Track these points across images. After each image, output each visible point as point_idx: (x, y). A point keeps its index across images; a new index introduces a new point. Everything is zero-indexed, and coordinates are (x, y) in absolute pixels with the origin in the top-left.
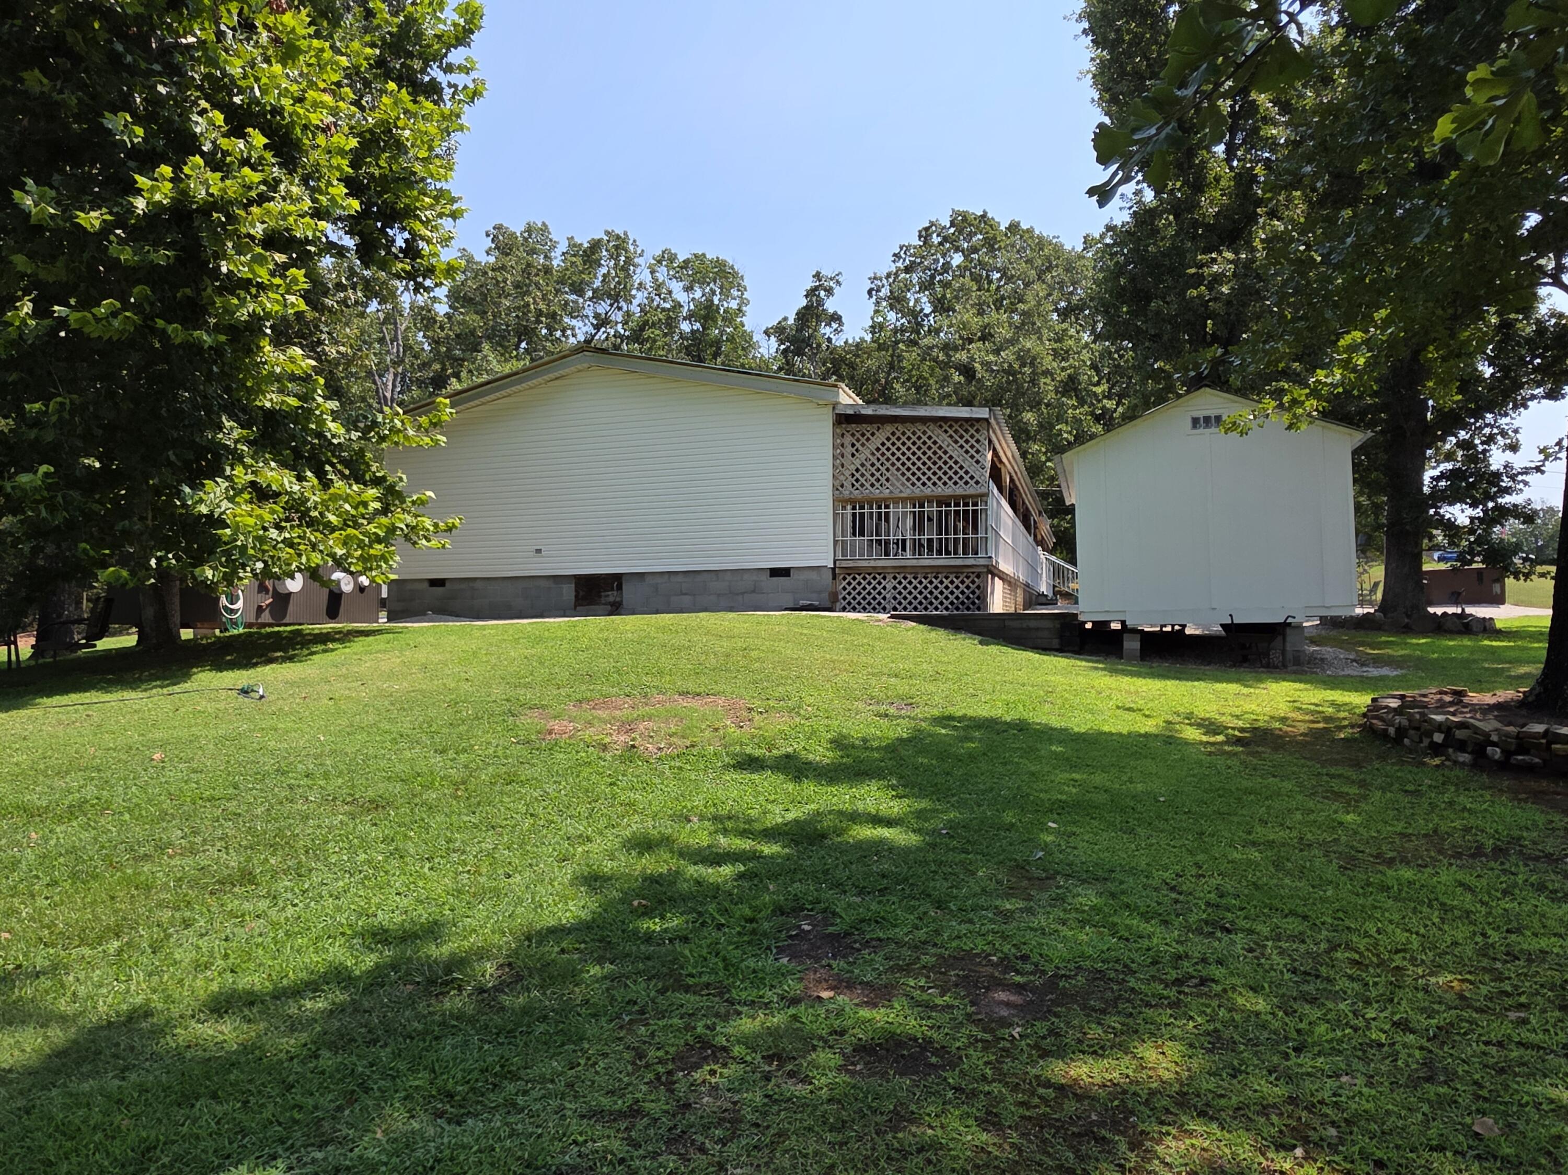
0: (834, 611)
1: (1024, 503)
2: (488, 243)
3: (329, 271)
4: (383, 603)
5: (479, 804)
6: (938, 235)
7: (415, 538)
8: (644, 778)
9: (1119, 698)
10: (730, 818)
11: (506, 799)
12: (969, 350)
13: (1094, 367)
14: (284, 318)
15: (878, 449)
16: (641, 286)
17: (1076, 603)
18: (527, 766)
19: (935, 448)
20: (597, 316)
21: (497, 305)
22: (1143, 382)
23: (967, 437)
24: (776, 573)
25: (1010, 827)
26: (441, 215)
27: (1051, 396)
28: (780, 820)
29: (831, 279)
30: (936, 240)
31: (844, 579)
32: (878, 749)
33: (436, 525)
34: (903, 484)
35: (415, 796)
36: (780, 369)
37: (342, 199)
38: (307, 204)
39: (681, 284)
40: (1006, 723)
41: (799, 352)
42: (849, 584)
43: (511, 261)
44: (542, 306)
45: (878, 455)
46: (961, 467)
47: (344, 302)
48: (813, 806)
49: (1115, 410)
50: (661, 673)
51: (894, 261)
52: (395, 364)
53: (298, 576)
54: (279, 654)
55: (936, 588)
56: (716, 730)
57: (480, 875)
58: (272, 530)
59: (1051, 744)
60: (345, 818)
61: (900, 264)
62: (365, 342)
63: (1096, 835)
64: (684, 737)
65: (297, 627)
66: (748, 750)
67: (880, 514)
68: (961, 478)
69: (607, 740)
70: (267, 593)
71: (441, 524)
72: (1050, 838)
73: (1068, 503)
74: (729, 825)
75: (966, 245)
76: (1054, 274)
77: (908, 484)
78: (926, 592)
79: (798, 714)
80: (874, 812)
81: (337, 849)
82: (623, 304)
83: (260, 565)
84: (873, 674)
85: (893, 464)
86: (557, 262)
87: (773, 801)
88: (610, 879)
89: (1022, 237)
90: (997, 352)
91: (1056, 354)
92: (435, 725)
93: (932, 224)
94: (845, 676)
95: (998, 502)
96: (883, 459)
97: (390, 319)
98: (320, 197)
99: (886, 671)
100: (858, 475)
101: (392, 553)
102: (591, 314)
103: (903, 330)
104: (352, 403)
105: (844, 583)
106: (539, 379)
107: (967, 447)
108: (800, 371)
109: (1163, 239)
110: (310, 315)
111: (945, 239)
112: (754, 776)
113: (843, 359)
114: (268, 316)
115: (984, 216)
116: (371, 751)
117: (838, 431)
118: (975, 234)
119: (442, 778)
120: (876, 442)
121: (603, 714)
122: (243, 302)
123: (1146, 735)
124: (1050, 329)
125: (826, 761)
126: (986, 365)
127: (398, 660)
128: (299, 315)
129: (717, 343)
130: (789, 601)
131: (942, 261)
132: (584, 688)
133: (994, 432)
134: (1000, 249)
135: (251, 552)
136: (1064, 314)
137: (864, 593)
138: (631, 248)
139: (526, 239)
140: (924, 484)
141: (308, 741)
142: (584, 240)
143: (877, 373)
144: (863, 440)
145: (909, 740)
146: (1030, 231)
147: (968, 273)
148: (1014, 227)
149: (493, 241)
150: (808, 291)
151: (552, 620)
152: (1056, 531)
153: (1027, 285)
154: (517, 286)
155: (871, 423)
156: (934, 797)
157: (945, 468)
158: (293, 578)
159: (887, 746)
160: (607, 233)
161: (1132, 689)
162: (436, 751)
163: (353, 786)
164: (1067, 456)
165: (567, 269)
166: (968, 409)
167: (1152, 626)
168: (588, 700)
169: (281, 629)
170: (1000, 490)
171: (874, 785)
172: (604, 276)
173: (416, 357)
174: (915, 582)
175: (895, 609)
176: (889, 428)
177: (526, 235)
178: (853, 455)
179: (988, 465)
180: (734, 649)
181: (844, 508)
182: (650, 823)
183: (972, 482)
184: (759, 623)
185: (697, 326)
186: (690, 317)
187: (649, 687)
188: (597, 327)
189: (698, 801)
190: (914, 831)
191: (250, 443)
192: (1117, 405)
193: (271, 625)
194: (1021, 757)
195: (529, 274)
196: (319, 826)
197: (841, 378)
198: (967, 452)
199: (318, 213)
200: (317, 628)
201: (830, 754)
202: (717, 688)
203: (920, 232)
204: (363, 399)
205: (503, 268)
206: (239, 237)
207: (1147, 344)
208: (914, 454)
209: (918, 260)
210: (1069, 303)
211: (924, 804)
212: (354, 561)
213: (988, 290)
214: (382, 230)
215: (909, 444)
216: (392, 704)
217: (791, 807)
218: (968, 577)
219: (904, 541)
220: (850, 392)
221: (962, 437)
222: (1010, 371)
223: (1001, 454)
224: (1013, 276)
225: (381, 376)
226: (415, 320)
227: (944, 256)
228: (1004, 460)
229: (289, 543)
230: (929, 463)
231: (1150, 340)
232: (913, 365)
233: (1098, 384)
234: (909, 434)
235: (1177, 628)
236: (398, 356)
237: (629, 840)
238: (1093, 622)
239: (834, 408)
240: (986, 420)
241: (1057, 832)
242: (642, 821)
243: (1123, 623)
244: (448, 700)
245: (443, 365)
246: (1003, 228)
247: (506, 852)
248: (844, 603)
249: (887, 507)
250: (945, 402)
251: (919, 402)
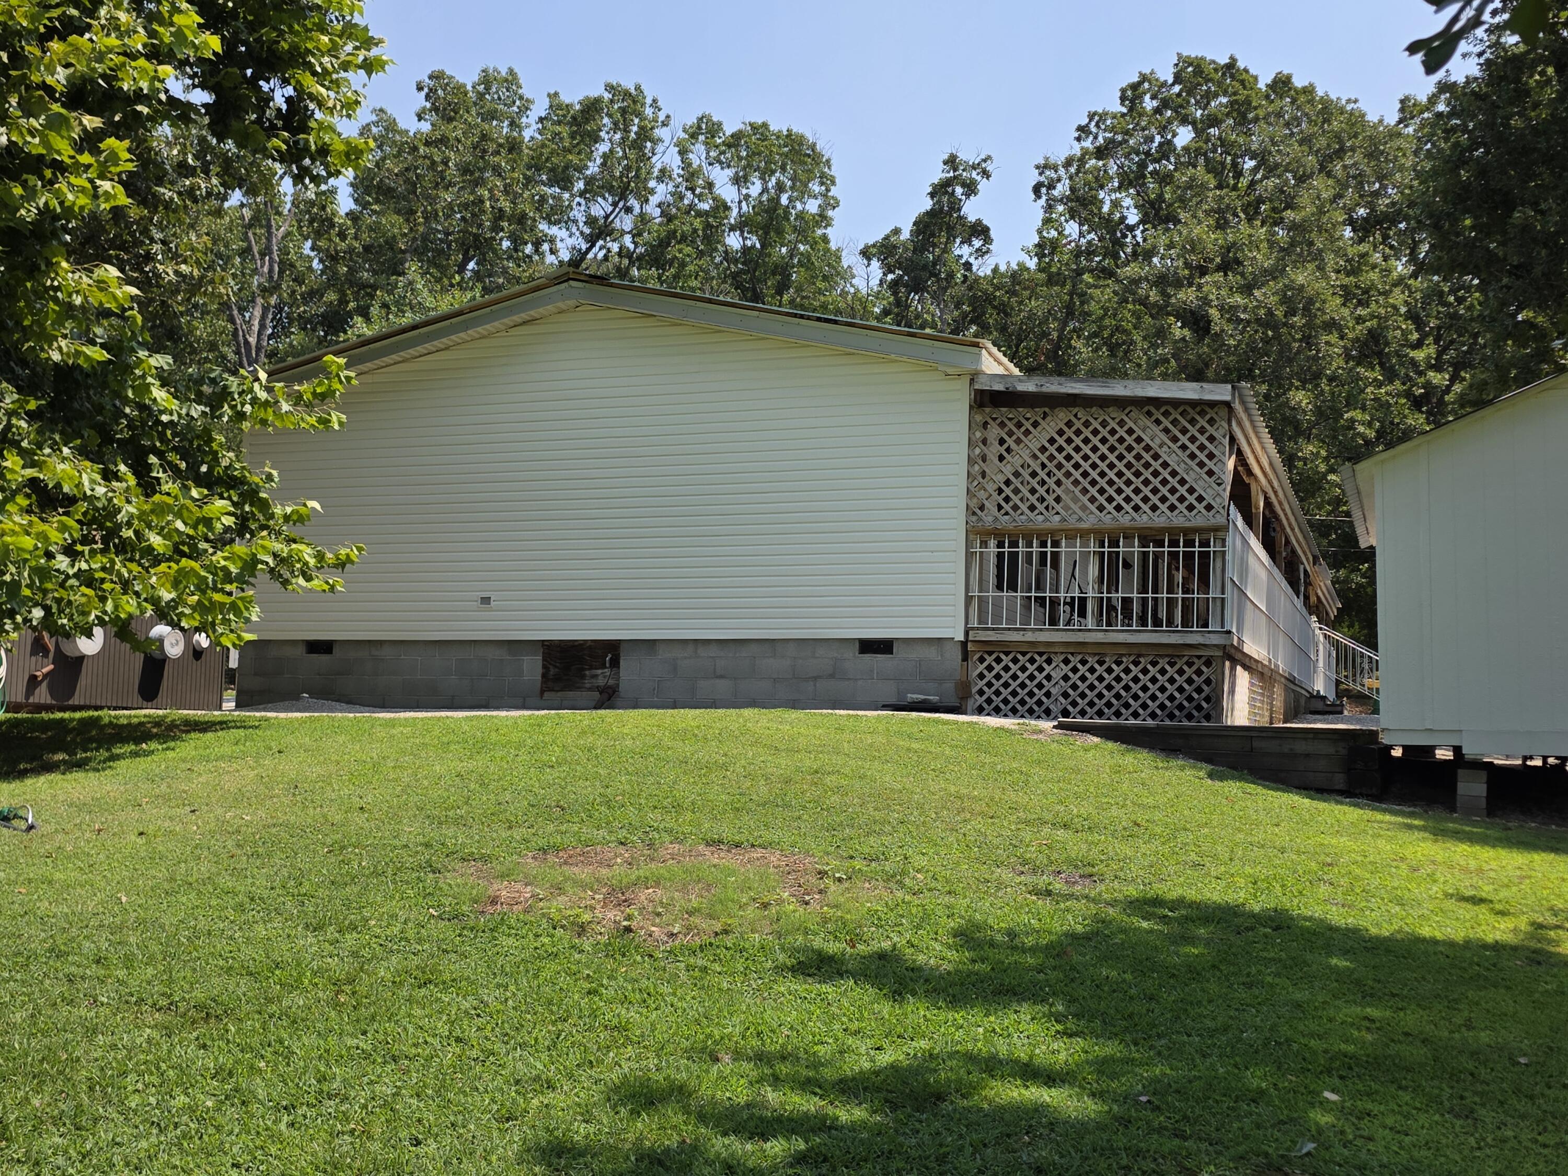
0: (965, 713)
1: (1288, 542)
2: (420, 101)
3: (168, 144)
4: (230, 677)
5: (373, 1018)
6: (1153, 97)
7: (287, 575)
8: (644, 983)
9: (1450, 881)
10: (784, 1058)
11: (417, 1012)
12: (1200, 287)
13: (1412, 316)
14: (94, 216)
15: (1043, 449)
16: (664, 175)
17: (1376, 711)
18: (453, 956)
19: (1138, 448)
20: (591, 221)
21: (433, 200)
22: (1498, 344)
23: (1193, 431)
24: (869, 646)
25: (1258, 1097)
26: (345, 66)
27: (1337, 364)
28: (867, 1065)
29: (974, 167)
30: (1149, 104)
31: (982, 660)
32: (1033, 950)
33: (320, 557)
34: (1084, 508)
35: (269, 1001)
36: (886, 312)
37: (194, 33)
38: (138, 42)
39: (730, 172)
40: (1253, 915)
41: (917, 287)
42: (990, 668)
43: (456, 131)
44: (505, 204)
45: (1043, 458)
46: (1182, 482)
47: (190, 193)
48: (923, 1044)
49: (1448, 390)
50: (678, 807)
51: (1078, 139)
52: (265, 291)
53: (98, 632)
54: (60, 756)
55: (1136, 680)
56: (765, 906)
57: (370, 1138)
58: (60, 557)
59: (1330, 954)
60: (155, 1034)
61: (1088, 144)
62: (219, 255)
63: (1407, 1117)
64: (711, 917)
65: (91, 713)
66: (817, 943)
67: (1043, 555)
68: (1182, 499)
69: (586, 917)
70: (46, 655)
71: (329, 555)
72: (1324, 1119)
73: (1363, 544)
74: (784, 1069)
75: (1199, 113)
76: (1349, 162)
77: (1093, 508)
78: (1118, 687)
79: (901, 884)
80: (1024, 1057)
81: (140, 1086)
82: (633, 202)
83: (38, 613)
84: (1027, 822)
85: (1068, 475)
86: (530, 132)
87: (857, 1032)
88: (582, 1154)
89: (1294, 101)
90: (1247, 289)
91: (1347, 294)
92: (306, 884)
93: (1144, 78)
94: (978, 823)
95: (1245, 542)
96: (1051, 466)
97: (261, 219)
98: (161, 30)
99: (1048, 816)
100: (1008, 491)
101: (248, 602)
102: (581, 219)
103: (1090, 252)
104: (194, 351)
105: (981, 668)
106: (496, 324)
107: (1193, 448)
108: (918, 316)
109: (1536, 106)
110: (135, 213)
111: (1166, 103)
112: (824, 988)
113: (989, 299)
114: (68, 212)
115: (1231, 65)
116: (202, 924)
117: (979, 418)
118: (1216, 95)
119: (314, 973)
120: (1039, 437)
121: (583, 873)
122: (31, 194)
123: (1497, 947)
124: (1337, 252)
125: (946, 966)
126: (1229, 312)
127: (252, 774)
128: (118, 212)
129: (782, 271)
130: (889, 692)
131: (1158, 139)
132: (551, 828)
133: (1240, 424)
134: (1256, 120)
135: (27, 592)
136: (1363, 229)
137: (1014, 685)
138: (649, 111)
139: (481, 96)
140: (1119, 508)
141: (101, 903)
142: (573, 97)
143: (1045, 321)
144: (1019, 433)
145: (1086, 938)
146: (1309, 90)
147: (1201, 160)
148: (1281, 84)
149: (427, 97)
150: (934, 186)
151: (503, 713)
152: (1342, 589)
153: (1301, 179)
154: (465, 170)
155: (1032, 407)
156: (1128, 1038)
157: (1156, 482)
158: (89, 635)
159: (1049, 947)
160: (610, 87)
161: (1473, 864)
162: (307, 926)
163: (171, 980)
164: (1363, 467)
165: (543, 146)
166: (1194, 385)
167: (1508, 757)
168: (557, 849)
169: (66, 715)
170: (1249, 520)
171: (1026, 1011)
172: (605, 156)
173: (299, 280)
174: (1100, 670)
175: (1066, 713)
176: (1062, 416)
177: (481, 88)
178: (1001, 458)
179: (1229, 478)
180: (798, 769)
181: (984, 544)
182: (652, 1062)
183: (1200, 507)
184: (840, 729)
185: (753, 241)
186: (742, 225)
187: (657, 830)
188: (592, 240)
189: (733, 1027)
190: (1093, 1095)
191: (32, 416)
192: (1452, 380)
193: (49, 708)
194: (1278, 975)
195: (484, 151)
196: (114, 1047)
197: (984, 330)
198: (1193, 456)
199: (156, 54)
200: (124, 716)
201: (952, 955)
202: (768, 836)
203: (1123, 91)
204: (213, 347)
205: (443, 141)
206: (28, 87)
207: (1505, 281)
208: (1103, 458)
209: (1119, 138)
210: (1373, 210)
211: (1110, 1049)
212: (187, 611)
213: (1235, 188)
214: (253, 83)
215: (1095, 441)
216: (238, 846)
217: (885, 1043)
218: (1190, 664)
219: (1083, 601)
220: (1000, 355)
221: (1184, 431)
222: (1269, 322)
223: (1251, 461)
224: (1277, 166)
225: (242, 310)
226: (299, 221)
227: (1163, 129)
228: (1256, 470)
229: (87, 579)
230: (1128, 474)
231: (1510, 273)
232: (1106, 310)
233: (1418, 345)
234: (1096, 424)
235: (1551, 761)
236: (271, 277)
237: (616, 1089)
238: (1406, 748)
239: (972, 381)
240: (1227, 405)
241: (1340, 1109)
242: (639, 1058)
243: (1457, 750)
244: (329, 841)
245: (343, 294)
246: (1262, 85)
247: (414, 1101)
248: (980, 700)
249: (1056, 544)
250: (1156, 372)
251: (1112, 373)
